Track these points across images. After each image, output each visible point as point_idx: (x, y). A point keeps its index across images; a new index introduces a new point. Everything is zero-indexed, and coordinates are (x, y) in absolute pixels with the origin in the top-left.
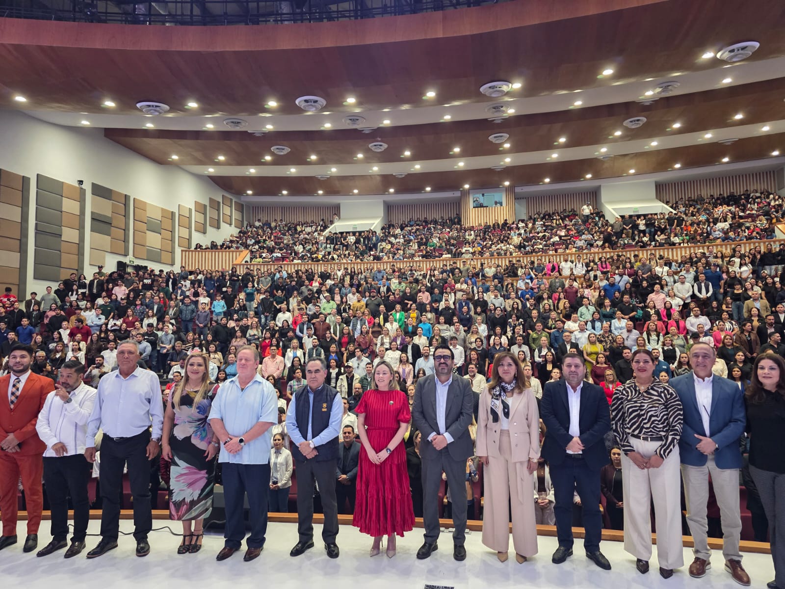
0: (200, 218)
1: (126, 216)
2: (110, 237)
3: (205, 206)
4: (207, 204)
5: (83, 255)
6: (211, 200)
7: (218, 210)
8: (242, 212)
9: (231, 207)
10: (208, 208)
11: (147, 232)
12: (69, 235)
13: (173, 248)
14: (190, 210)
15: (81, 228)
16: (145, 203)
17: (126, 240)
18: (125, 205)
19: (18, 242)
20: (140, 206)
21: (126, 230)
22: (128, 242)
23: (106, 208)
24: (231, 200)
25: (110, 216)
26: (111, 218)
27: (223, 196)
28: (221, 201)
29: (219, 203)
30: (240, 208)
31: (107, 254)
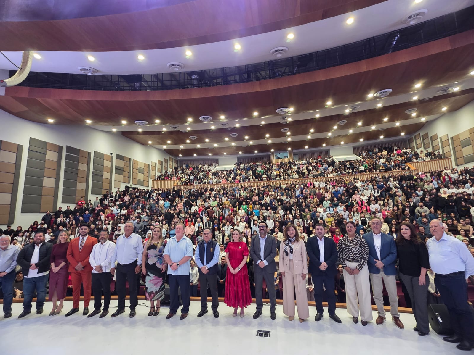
0: (160, 167)
1: (129, 167)
2: (122, 176)
3: (162, 162)
4: (163, 161)
5: (111, 183)
6: (164, 159)
7: (167, 163)
8: (177, 164)
9: (173, 162)
10: (163, 162)
11: (138, 173)
12: (106, 175)
13: (149, 180)
14: (156, 163)
15: (111, 173)
16: (137, 161)
17: (129, 177)
18: (129, 162)
19: (85, 179)
20: (135, 162)
21: (129, 173)
22: (130, 178)
23: (121, 164)
24: (173, 159)
25: (123, 167)
26: (123, 168)
27: (169, 157)
28: (169, 159)
29: (168, 160)
30: (177, 162)
31: (121, 183)
